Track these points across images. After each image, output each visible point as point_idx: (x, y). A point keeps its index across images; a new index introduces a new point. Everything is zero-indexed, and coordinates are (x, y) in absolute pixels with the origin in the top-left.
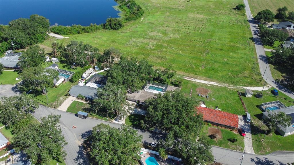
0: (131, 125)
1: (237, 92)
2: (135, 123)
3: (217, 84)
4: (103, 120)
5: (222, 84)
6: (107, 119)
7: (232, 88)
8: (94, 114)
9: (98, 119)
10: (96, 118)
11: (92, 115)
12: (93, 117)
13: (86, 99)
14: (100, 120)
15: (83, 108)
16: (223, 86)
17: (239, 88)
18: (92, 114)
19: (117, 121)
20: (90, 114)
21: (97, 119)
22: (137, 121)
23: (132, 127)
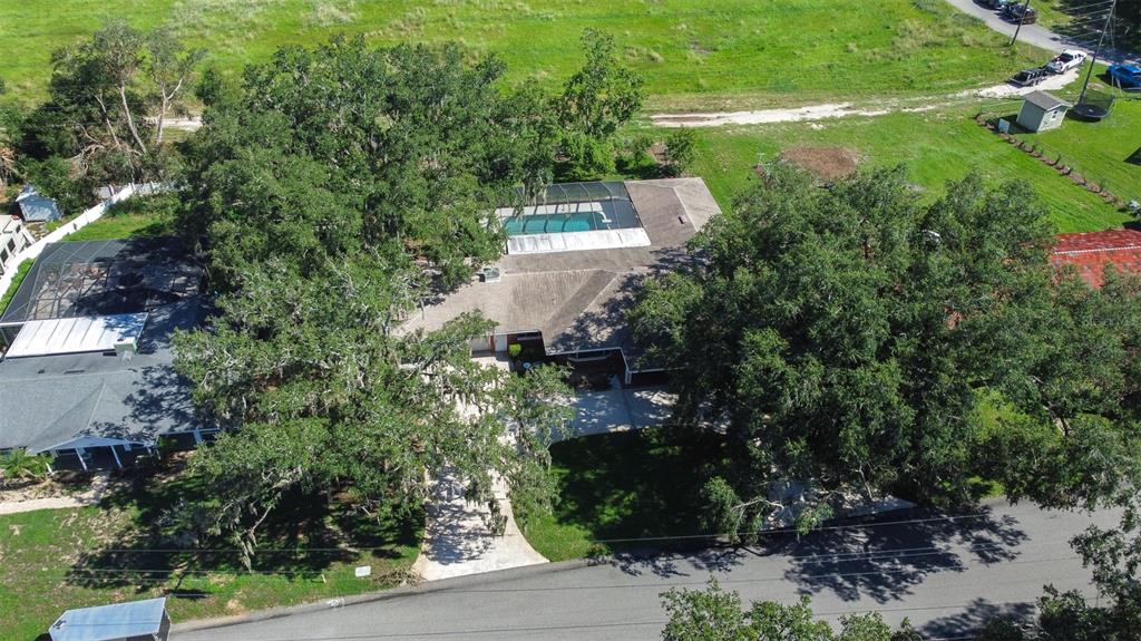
0: (588, 545)
1: (974, 122)
2: (608, 514)
3: (849, 108)
4: (332, 602)
5: (870, 102)
6: (363, 571)
7: (930, 107)
8: (217, 579)
9: (280, 609)
10: (249, 603)
11: (195, 594)
12: (221, 609)
13: (71, 468)
14: (305, 605)
15: (71, 559)
16: (885, 112)
17: (961, 99)
18: (191, 582)
19: (458, 558)
20: (179, 593)
21: (269, 612)
22: (606, 494)
23: (610, 558)
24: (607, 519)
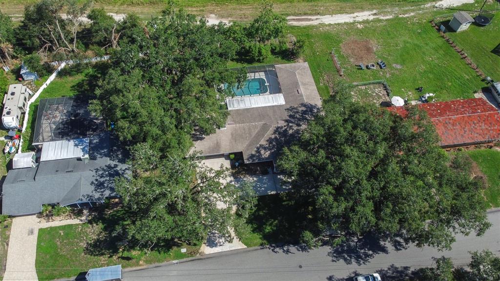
0: (261, 241)
1: (430, 24)
3: (375, 14)
4: (175, 262)
5: (385, 10)
6: (184, 250)
7: (412, 14)
8: (134, 253)
10: (146, 262)
11: (128, 259)
20: (123, 258)
23: (268, 246)
24: (267, 231)
